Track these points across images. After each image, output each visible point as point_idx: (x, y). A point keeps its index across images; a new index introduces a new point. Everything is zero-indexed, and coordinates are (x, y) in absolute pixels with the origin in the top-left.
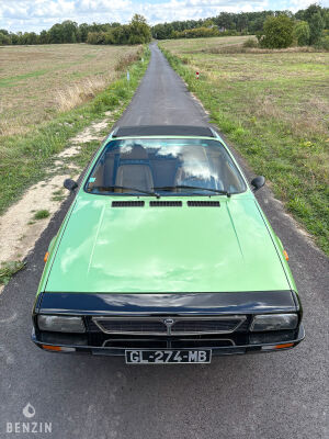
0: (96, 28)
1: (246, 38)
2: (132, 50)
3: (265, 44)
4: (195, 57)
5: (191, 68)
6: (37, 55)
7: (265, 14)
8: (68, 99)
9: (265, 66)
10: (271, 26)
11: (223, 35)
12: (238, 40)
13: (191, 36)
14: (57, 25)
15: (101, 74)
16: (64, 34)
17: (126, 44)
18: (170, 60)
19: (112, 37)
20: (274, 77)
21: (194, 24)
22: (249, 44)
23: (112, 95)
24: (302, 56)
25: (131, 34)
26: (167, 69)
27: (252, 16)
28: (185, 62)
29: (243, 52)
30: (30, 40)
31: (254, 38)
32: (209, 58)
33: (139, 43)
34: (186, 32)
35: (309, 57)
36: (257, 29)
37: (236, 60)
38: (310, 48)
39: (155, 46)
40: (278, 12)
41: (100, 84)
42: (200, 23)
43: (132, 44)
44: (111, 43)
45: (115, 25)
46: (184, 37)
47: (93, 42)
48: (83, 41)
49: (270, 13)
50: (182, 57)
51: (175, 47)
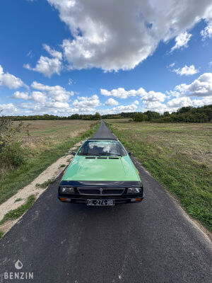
0: (85, 116)
1: (129, 119)
2: (95, 122)
3: (135, 121)
4: (114, 124)
5: (113, 126)
8: (74, 135)
9: (135, 126)
10: (136, 116)
11: (123, 118)
12: (127, 120)
14: (73, 115)
15: (86, 127)
16: (75, 117)
17: (93, 120)
18: (107, 124)
20: (138, 130)
21: (114, 115)
22: (131, 121)
23: (88, 133)
24: (146, 124)
25: (96, 117)
26: (106, 127)
27: (131, 113)
29: (129, 123)
30: (65, 118)
31: (132, 119)
32: (118, 124)
33: (97, 120)
35: (149, 124)
36: (132, 117)
37: (127, 125)
38: (149, 122)
39: (102, 121)
40: (138, 113)
41: (85, 130)
44: (89, 120)
45: (90, 115)
48: (80, 119)
49: (136, 113)
50: (110, 124)
51: (107, 121)
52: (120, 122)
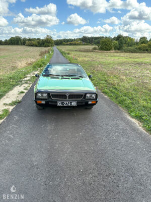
0: (30, 40)
1: (93, 46)
2: (47, 49)
3: (101, 49)
4: (73, 52)
5: (72, 55)
6: (4, 50)
7: (101, 38)
9: (101, 57)
10: (103, 42)
11: (84, 45)
12: (91, 47)
13: (71, 44)
14: (12, 38)
16: (15, 41)
17: (43, 46)
18: (62, 53)
19: (37, 44)
20: (104, 61)
21: (71, 40)
22: (95, 49)
24: (115, 54)
25: (46, 43)
26: (61, 56)
27: (96, 38)
28: (68, 54)
29: (92, 51)
31: (96, 46)
32: (78, 53)
33: (48, 46)
34: (69, 43)
35: (118, 54)
36: (98, 43)
37: (89, 54)
38: (119, 51)
39: (55, 48)
40: (106, 37)
42: (75, 40)
43: (45, 46)
44: (37, 46)
45: (38, 39)
46: (68, 45)
47: (28, 45)
48: (24, 45)
49: (103, 37)
50: (67, 52)
51: (64, 48)
52: (81, 51)
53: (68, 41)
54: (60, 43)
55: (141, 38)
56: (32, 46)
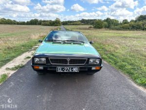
0: (44, 21)
1: (89, 26)
3: (95, 28)
6: (25, 28)
7: (95, 20)
9: (95, 33)
10: (96, 23)
11: (83, 25)
12: (87, 26)
13: (73, 25)
14: (32, 20)
16: (34, 22)
21: (74, 22)
22: (91, 27)
25: (56, 23)
27: (91, 20)
29: (89, 29)
30: (23, 23)
35: (108, 31)
36: (92, 24)
37: (87, 31)
38: (108, 29)
39: (62, 27)
40: (98, 20)
42: (76, 21)
43: (55, 26)
44: (49, 25)
45: (50, 21)
46: (71, 25)
47: (43, 25)
48: (40, 25)
51: (68, 27)
52: (80, 29)
53: (71, 22)
54: (65, 23)
55: (123, 21)
56: (45, 25)
